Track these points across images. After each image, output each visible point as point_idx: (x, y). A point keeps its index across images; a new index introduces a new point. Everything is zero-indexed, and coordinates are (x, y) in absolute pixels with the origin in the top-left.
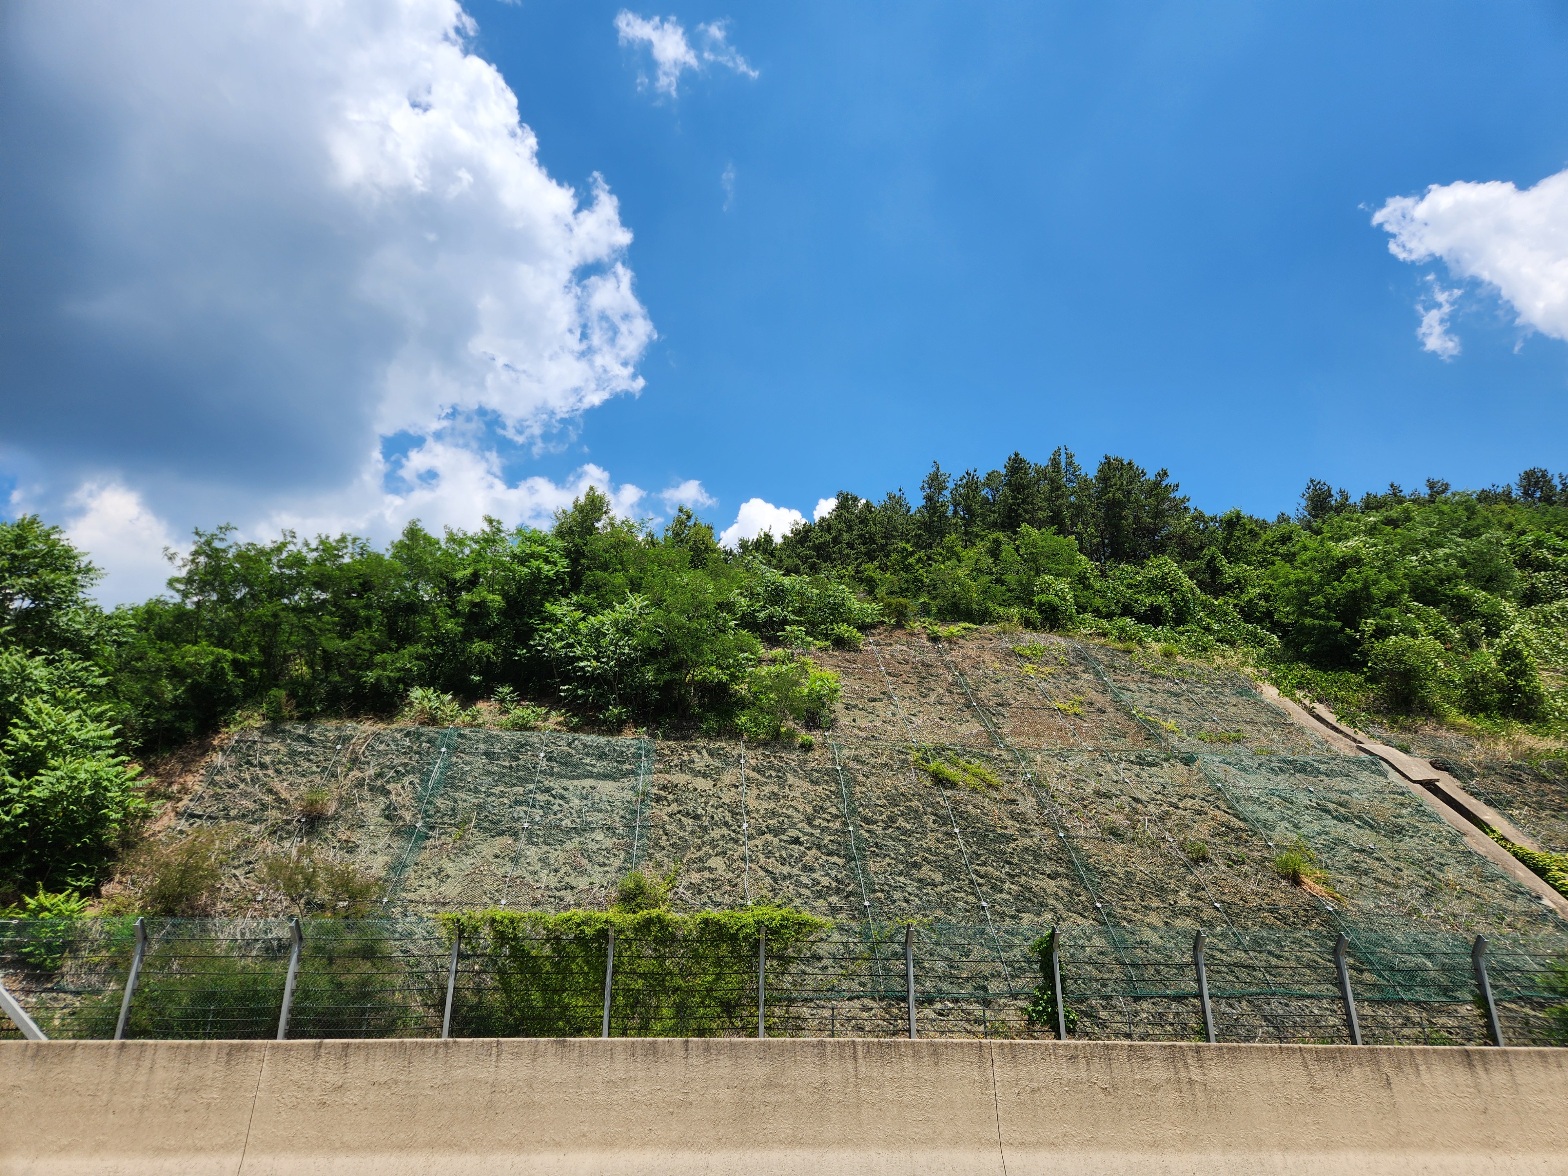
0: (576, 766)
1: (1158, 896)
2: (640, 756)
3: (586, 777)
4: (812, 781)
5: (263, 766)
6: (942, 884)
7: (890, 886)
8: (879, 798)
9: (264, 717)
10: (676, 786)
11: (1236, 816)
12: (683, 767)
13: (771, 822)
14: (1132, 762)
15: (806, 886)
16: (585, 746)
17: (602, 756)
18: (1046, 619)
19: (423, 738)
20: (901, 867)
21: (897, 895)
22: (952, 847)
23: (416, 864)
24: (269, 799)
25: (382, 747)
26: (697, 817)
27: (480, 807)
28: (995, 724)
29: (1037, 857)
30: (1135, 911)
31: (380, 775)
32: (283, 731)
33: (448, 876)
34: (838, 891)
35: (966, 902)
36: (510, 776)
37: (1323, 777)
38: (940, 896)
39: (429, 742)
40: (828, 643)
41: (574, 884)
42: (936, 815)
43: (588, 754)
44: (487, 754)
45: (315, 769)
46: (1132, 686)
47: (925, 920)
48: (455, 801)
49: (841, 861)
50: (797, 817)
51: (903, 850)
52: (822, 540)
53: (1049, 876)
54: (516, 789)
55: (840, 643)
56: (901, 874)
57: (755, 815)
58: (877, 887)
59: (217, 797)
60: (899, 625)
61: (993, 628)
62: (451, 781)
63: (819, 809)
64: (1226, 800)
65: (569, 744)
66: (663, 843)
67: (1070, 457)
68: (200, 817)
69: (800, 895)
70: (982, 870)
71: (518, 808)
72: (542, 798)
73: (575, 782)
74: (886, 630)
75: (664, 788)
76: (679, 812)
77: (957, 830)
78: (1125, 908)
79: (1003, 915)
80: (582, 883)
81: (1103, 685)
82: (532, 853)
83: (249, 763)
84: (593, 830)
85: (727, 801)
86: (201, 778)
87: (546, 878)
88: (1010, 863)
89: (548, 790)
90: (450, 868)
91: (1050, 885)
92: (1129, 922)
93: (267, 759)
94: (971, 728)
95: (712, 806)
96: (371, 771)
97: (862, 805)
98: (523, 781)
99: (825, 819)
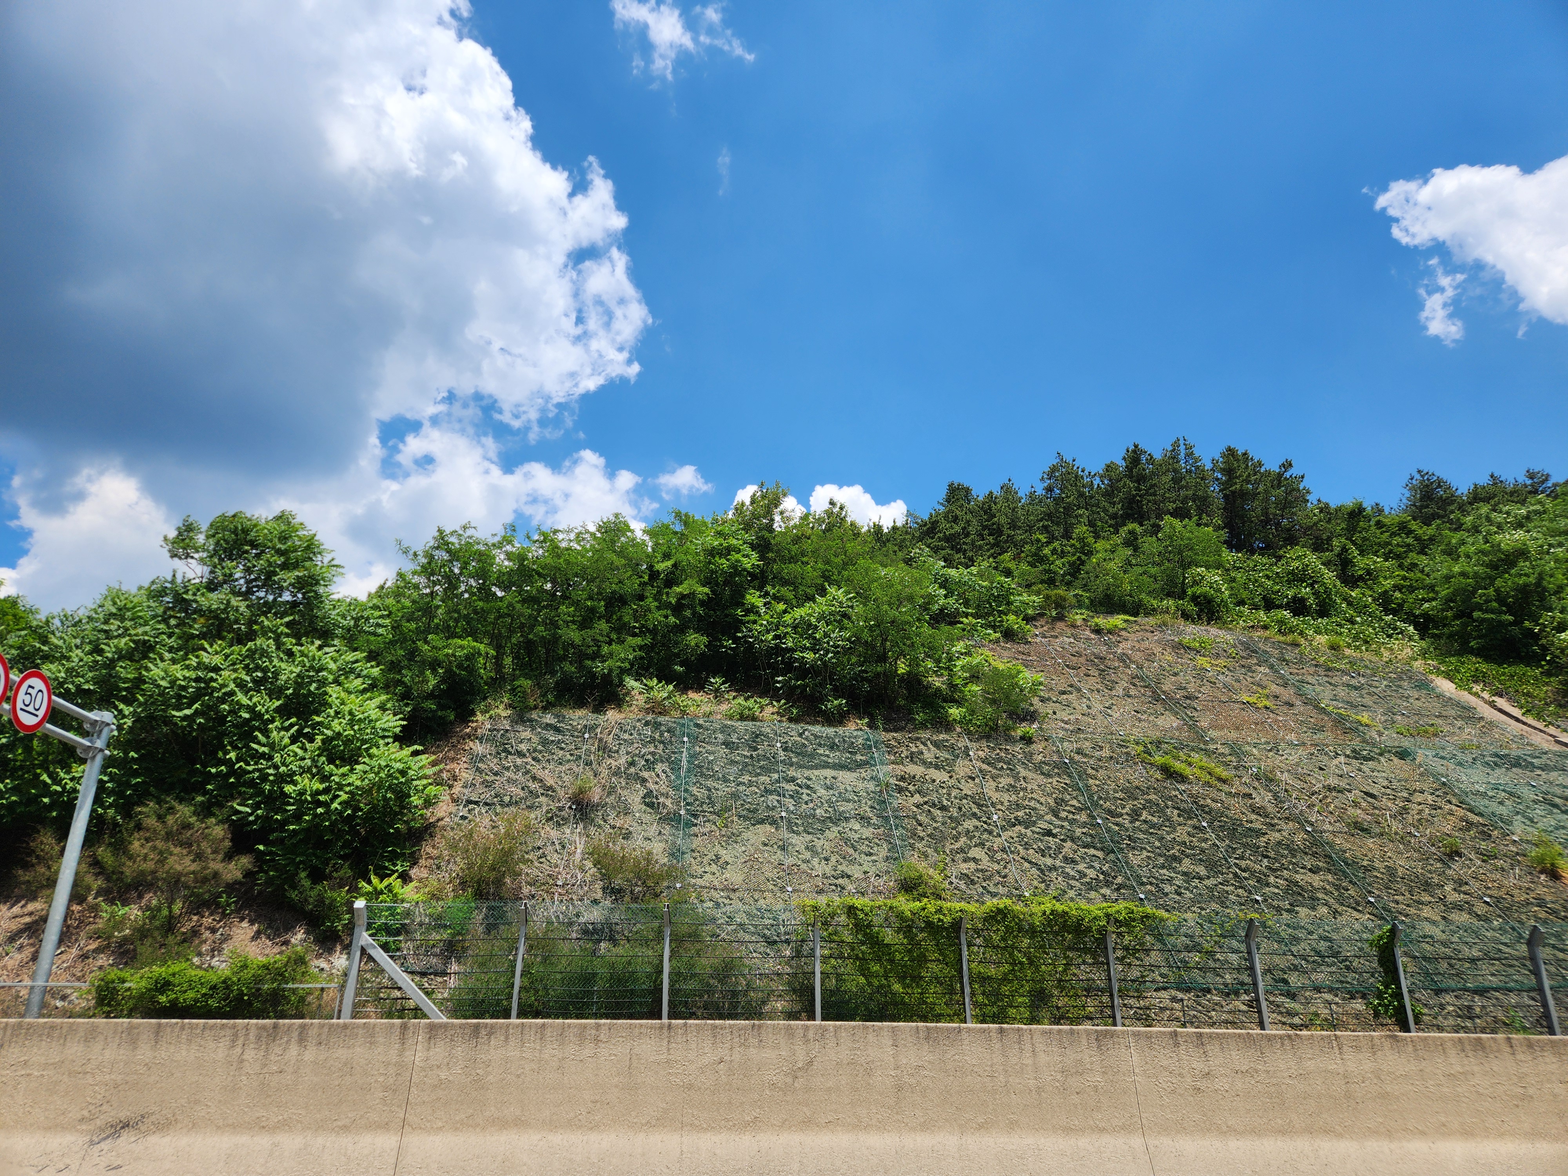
0: (812, 756)
1: (1424, 890)
2: (870, 747)
3: (824, 767)
4: (1043, 774)
5: (520, 754)
6: (1208, 878)
7: (1157, 879)
8: (1115, 791)
9: (509, 706)
10: (914, 777)
11: (1471, 811)
12: (912, 757)
13: (1019, 814)
14: (1348, 756)
15: (1074, 878)
16: (816, 736)
17: (833, 747)
18: (1201, 610)
19: (663, 728)
20: (1161, 860)
21: (1168, 888)
22: (1206, 840)
23: (693, 851)
24: (534, 786)
25: (626, 736)
26: (943, 808)
27: (735, 796)
28: (1191, 718)
29: (1293, 852)
30: (1408, 906)
31: (632, 764)
32: (531, 720)
33: (727, 863)
34: (1108, 884)
35: (1238, 896)
36: (753, 766)
37: (1539, 772)
38: (1210, 889)
39: (668, 731)
40: (998, 635)
41: (849, 873)
42: (1178, 809)
43: (820, 745)
44: (726, 744)
45: (569, 757)
46: (1310, 679)
47: (1203, 912)
48: (709, 790)
49: (1100, 854)
50: (1043, 810)
51: (1157, 844)
52: (953, 531)
53: (1310, 870)
54: (762, 778)
55: (1009, 635)
56: (1163, 867)
57: (999, 807)
58: (1145, 880)
59: (488, 785)
60: (1060, 618)
61: (1152, 621)
62: (699, 770)
63: (1060, 802)
64: (1455, 795)
65: (800, 735)
66: (922, 834)
67: (1189, 447)
68: (476, 803)
69: (1072, 887)
70: (1243, 864)
71: (770, 797)
72: (790, 787)
73: (816, 772)
74: (1047, 622)
75: (903, 779)
76: (926, 803)
77: (1205, 824)
78: (1397, 903)
79: (1278, 909)
80: (856, 872)
81: (1280, 678)
82: (798, 841)
83: (505, 750)
84: (847, 819)
85: (969, 793)
86: (466, 766)
87: (820, 867)
88: (1266, 857)
89: (793, 780)
90: (726, 855)
91: (1316, 880)
92: (1407, 916)
93: (523, 747)
94: (1169, 722)
95: (956, 798)
96: (623, 760)
97: (1101, 798)
98: (767, 770)
99: (1069, 812)
